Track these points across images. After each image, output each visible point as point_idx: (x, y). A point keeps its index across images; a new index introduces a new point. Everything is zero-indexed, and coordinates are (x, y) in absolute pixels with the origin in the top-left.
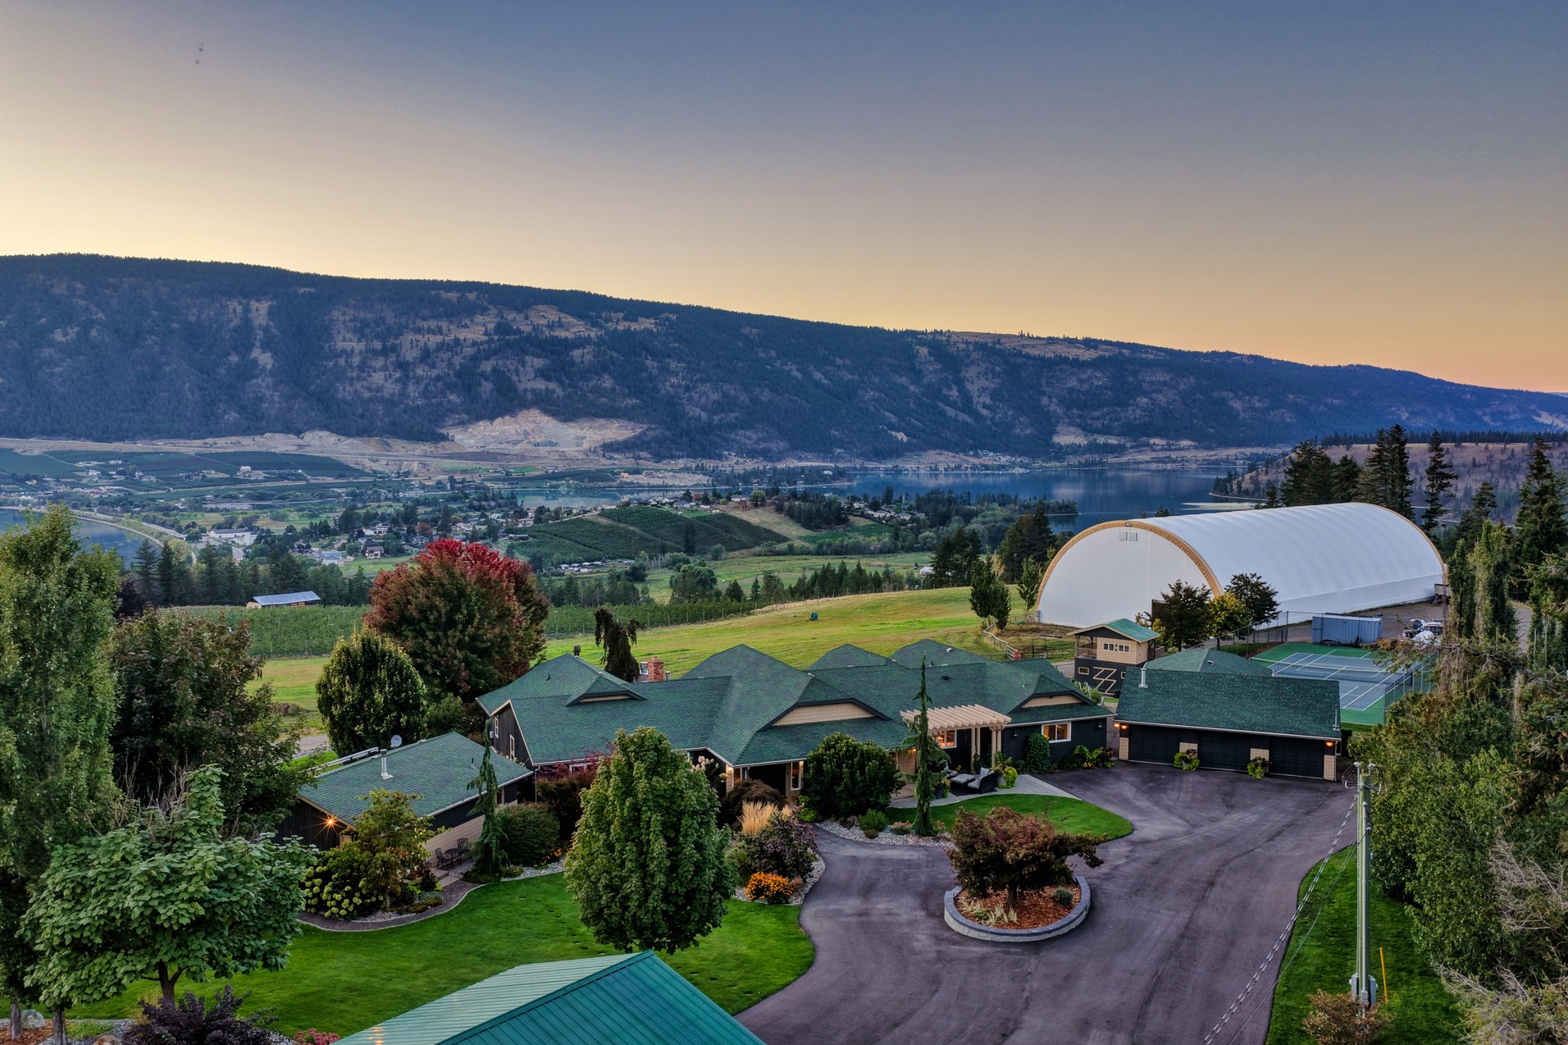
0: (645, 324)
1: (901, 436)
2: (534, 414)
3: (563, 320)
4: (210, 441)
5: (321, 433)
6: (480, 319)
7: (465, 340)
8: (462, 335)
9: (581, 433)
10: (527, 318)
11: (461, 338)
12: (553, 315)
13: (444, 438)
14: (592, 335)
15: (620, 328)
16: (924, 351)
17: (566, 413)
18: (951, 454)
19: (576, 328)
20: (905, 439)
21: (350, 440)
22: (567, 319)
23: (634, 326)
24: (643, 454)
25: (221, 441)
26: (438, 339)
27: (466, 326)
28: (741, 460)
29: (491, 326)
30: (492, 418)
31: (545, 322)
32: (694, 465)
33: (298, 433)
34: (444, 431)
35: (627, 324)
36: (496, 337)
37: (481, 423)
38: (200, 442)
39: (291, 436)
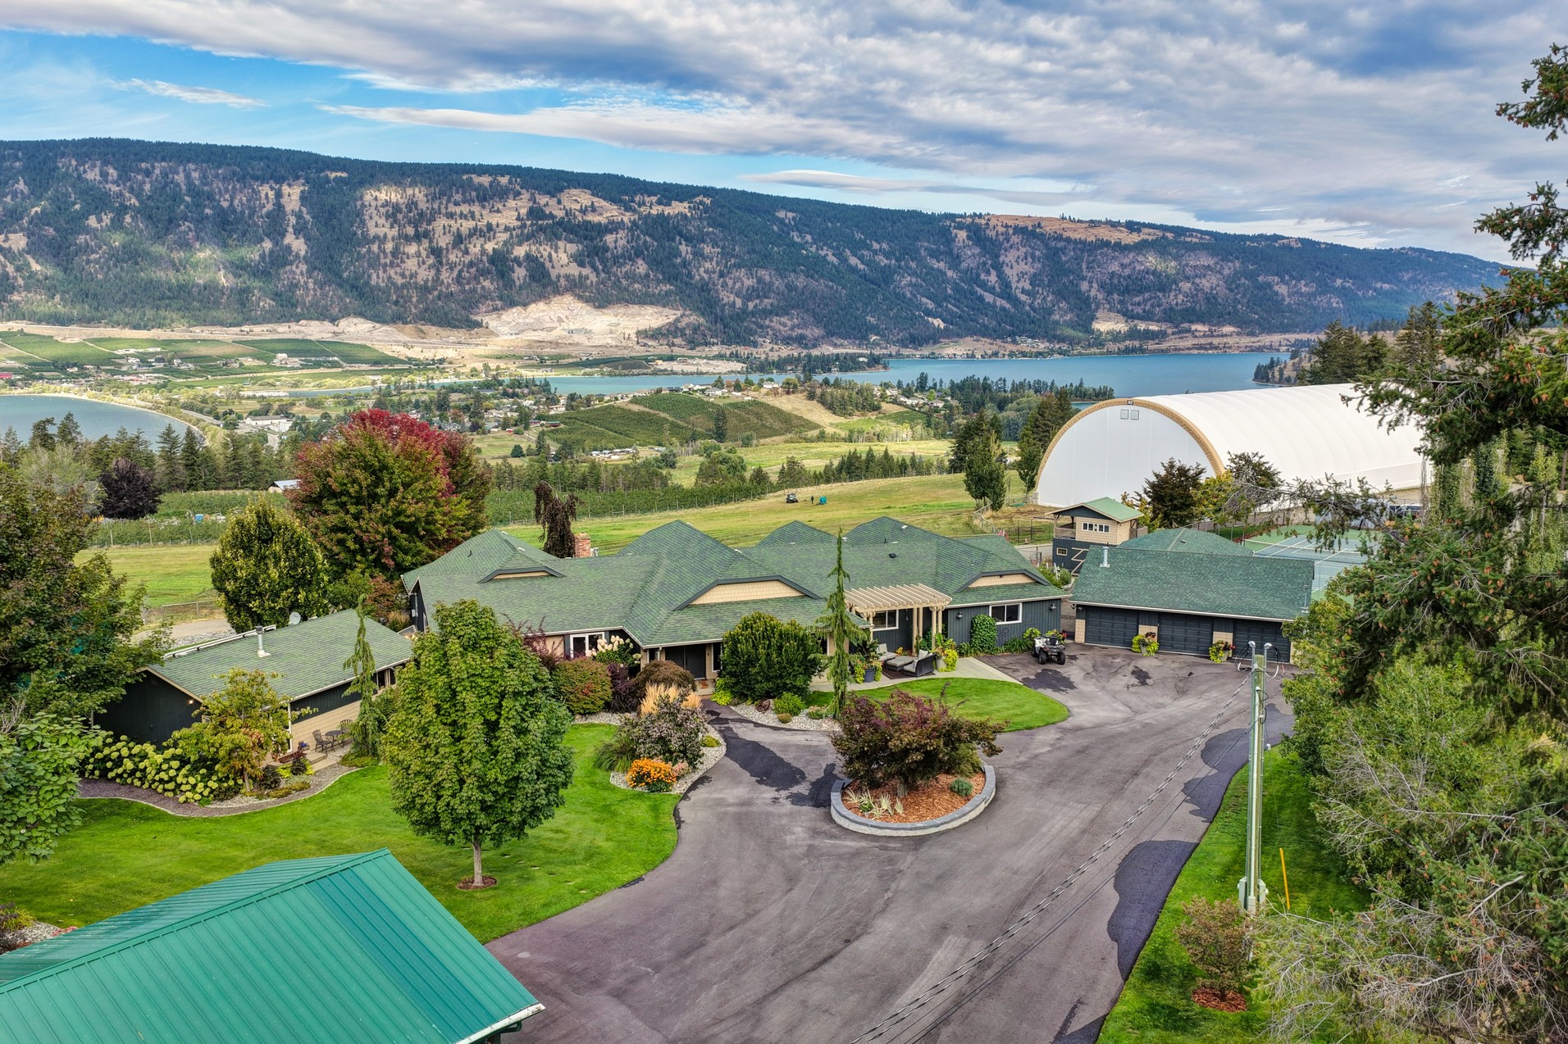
0: (678, 208)
1: (938, 323)
2: (568, 299)
3: (596, 204)
4: (246, 328)
5: (355, 320)
6: (511, 203)
7: (498, 225)
8: (494, 219)
9: (614, 320)
10: (559, 202)
11: (494, 223)
12: (585, 198)
13: (479, 325)
14: (626, 219)
15: (654, 212)
16: (962, 235)
17: (601, 301)
18: (988, 340)
19: (609, 212)
20: (942, 326)
21: (386, 328)
22: (600, 202)
23: (668, 211)
24: (678, 341)
25: (257, 329)
26: (471, 224)
27: (498, 211)
28: (776, 347)
29: (524, 211)
30: (525, 305)
31: (578, 207)
32: (728, 353)
33: (334, 320)
34: (478, 318)
35: (660, 208)
36: (529, 223)
37: (514, 310)
38: (237, 329)
39: (326, 323)
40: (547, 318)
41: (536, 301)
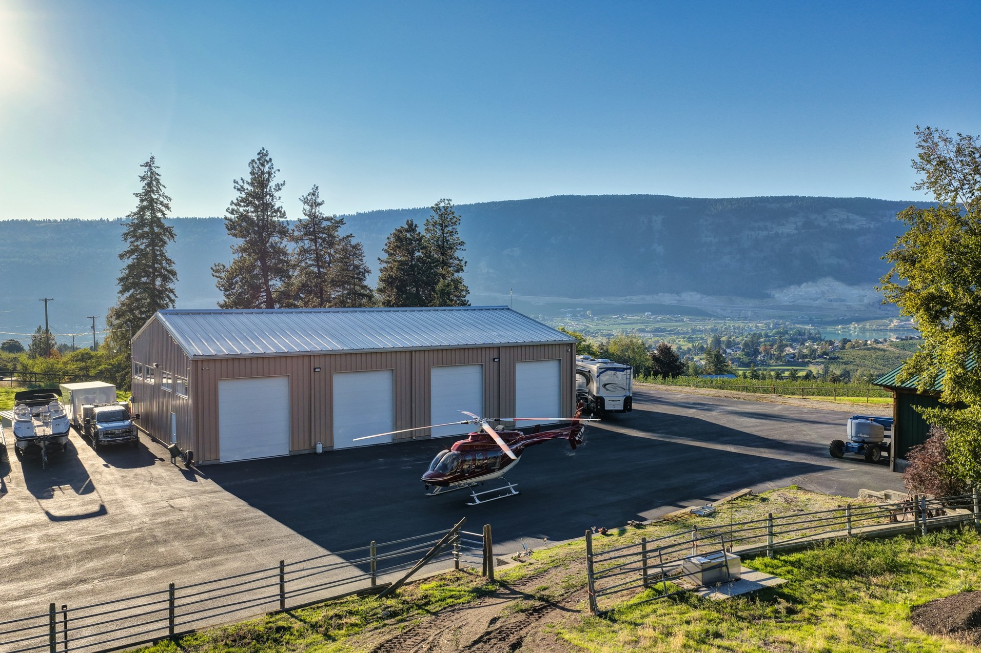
2: (829, 280)
3: (850, 217)
4: (628, 297)
5: (691, 293)
6: (793, 219)
7: (782, 233)
8: (780, 230)
9: (863, 293)
10: (824, 217)
12: (843, 215)
14: (872, 226)
17: (852, 280)
19: (860, 222)
21: (708, 298)
26: (765, 233)
27: (783, 225)
31: (837, 220)
33: (678, 293)
34: (768, 292)
36: (803, 231)
37: (792, 287)
38: (623, 298)
39: (674, 295)
40: (814, 292)
41: (807, 281)
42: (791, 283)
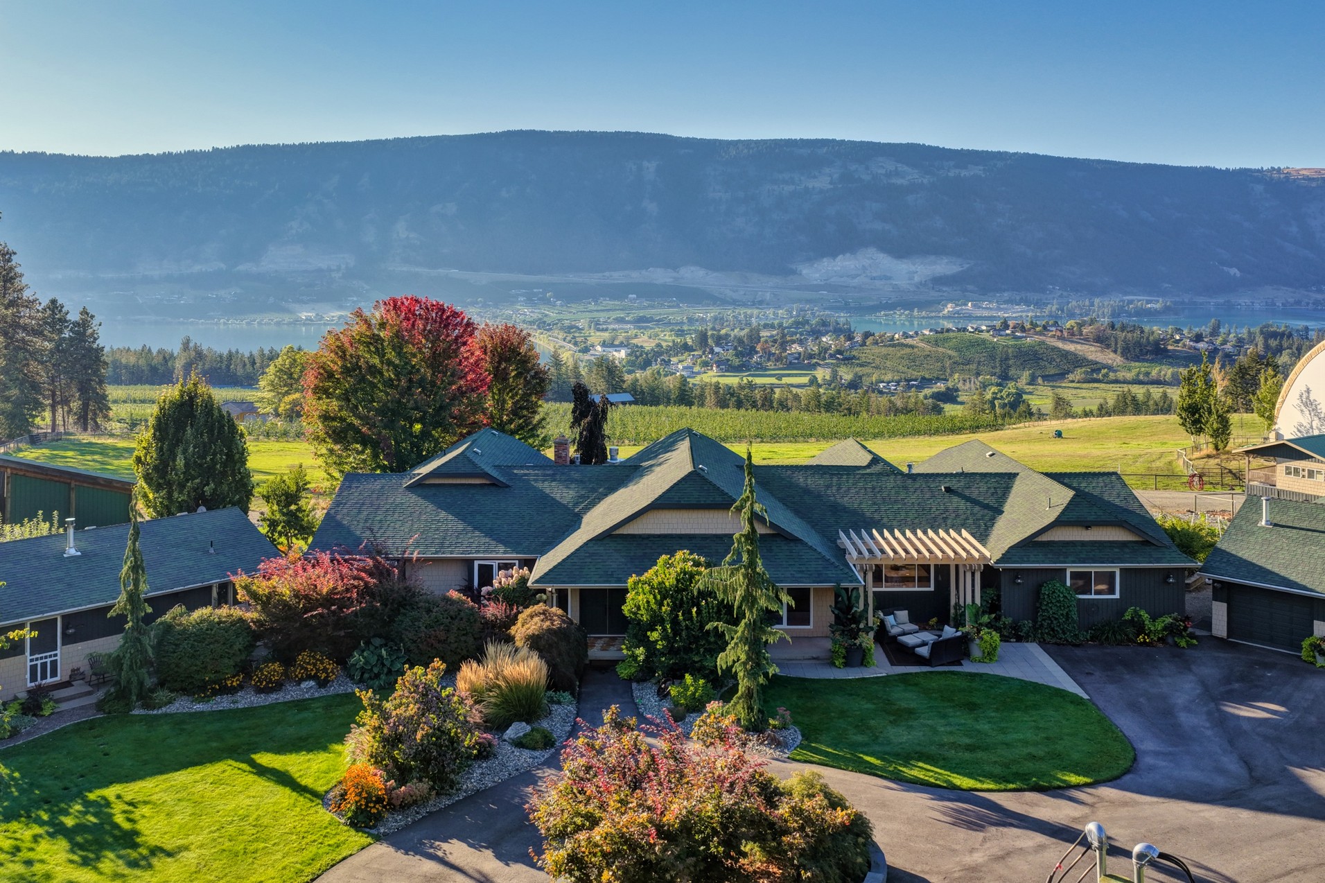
0: (978, 170)
2: (872, 251)
3: (900, 169)
4: (607, 274)
5: (692, 268)
6: (827, 170)
7: (813, 188)
8: (811, 184)
9: (913, 268)
10: (867, 168)
12: (890, 165)
13: (794, 272)
14: (925, 181)
15: (951, 174)
17: (900, 250)
18: (1290, 289)
19: (912, 175)
21: (715, 274)
22: (903, 168)
23: (964, 173)
24: (970, 287)
26: (791, 188)
27: (815, 177)
29: (836, 176)
30: (834, 255)
31: (883, 171)
34: (794, 267)
35: (957, 171)
36: (840, 186)
37: (825, 260)
39: (669, 270)
40: (853, 266)
41: (843, 252)
42: (823, 255)
